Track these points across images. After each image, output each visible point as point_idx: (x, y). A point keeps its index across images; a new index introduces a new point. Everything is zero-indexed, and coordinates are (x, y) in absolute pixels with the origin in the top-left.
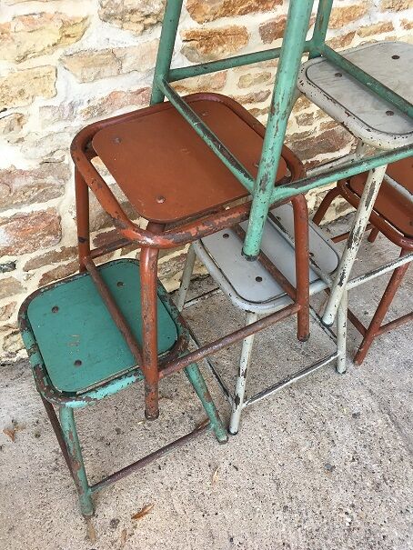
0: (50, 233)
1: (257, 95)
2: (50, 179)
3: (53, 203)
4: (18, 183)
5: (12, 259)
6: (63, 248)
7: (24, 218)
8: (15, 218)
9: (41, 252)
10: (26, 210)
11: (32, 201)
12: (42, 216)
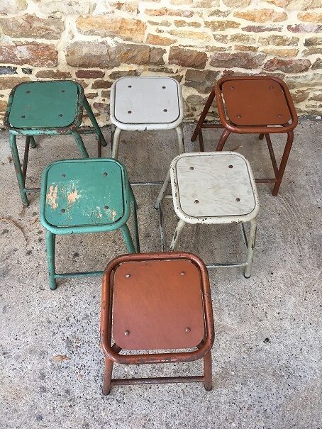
0: (51, 59)
1: (183, 12)
2: (53, 27)
3: (54, 42)
4: (35, 25)
5: (31, 67)
6: (58, 71)
7: (38, 45)
8: (32, 43)
9: (45, 69)
10: (39, 41)
11: (42, 37)
12: (47, 47)
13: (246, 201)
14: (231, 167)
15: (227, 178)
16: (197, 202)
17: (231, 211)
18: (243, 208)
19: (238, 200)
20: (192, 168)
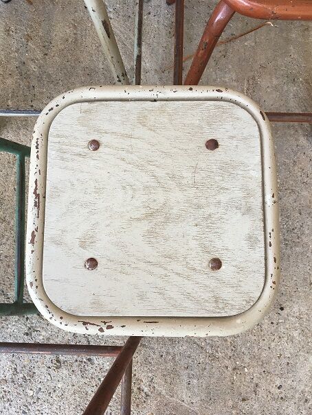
13: (240, 270)
14: (213, 144)
15: (194, 185)
16: (93, 263)
17: (188, 304)
18: (227, 293)
19: (217, 264)
20: (96, 144)
